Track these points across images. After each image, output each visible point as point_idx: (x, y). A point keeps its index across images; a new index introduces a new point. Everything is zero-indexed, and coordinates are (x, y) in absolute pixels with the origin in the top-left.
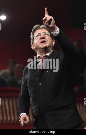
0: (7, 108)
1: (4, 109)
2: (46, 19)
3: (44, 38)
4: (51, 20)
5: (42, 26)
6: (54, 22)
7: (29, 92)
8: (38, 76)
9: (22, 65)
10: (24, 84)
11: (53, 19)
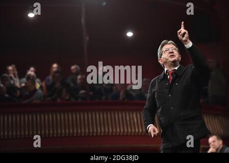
0: (135, 120)
1: (132, 121)
2: (180, 32)
3: (173, 53)
4: (185, 33)
5: (169, 42)
6: (188, 36)
7: (158, 104)
8: (167, 88)
9: (149, 80)
10: (150, 97)
11: (187, 33)
